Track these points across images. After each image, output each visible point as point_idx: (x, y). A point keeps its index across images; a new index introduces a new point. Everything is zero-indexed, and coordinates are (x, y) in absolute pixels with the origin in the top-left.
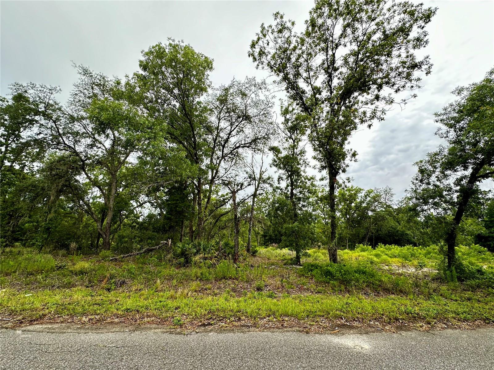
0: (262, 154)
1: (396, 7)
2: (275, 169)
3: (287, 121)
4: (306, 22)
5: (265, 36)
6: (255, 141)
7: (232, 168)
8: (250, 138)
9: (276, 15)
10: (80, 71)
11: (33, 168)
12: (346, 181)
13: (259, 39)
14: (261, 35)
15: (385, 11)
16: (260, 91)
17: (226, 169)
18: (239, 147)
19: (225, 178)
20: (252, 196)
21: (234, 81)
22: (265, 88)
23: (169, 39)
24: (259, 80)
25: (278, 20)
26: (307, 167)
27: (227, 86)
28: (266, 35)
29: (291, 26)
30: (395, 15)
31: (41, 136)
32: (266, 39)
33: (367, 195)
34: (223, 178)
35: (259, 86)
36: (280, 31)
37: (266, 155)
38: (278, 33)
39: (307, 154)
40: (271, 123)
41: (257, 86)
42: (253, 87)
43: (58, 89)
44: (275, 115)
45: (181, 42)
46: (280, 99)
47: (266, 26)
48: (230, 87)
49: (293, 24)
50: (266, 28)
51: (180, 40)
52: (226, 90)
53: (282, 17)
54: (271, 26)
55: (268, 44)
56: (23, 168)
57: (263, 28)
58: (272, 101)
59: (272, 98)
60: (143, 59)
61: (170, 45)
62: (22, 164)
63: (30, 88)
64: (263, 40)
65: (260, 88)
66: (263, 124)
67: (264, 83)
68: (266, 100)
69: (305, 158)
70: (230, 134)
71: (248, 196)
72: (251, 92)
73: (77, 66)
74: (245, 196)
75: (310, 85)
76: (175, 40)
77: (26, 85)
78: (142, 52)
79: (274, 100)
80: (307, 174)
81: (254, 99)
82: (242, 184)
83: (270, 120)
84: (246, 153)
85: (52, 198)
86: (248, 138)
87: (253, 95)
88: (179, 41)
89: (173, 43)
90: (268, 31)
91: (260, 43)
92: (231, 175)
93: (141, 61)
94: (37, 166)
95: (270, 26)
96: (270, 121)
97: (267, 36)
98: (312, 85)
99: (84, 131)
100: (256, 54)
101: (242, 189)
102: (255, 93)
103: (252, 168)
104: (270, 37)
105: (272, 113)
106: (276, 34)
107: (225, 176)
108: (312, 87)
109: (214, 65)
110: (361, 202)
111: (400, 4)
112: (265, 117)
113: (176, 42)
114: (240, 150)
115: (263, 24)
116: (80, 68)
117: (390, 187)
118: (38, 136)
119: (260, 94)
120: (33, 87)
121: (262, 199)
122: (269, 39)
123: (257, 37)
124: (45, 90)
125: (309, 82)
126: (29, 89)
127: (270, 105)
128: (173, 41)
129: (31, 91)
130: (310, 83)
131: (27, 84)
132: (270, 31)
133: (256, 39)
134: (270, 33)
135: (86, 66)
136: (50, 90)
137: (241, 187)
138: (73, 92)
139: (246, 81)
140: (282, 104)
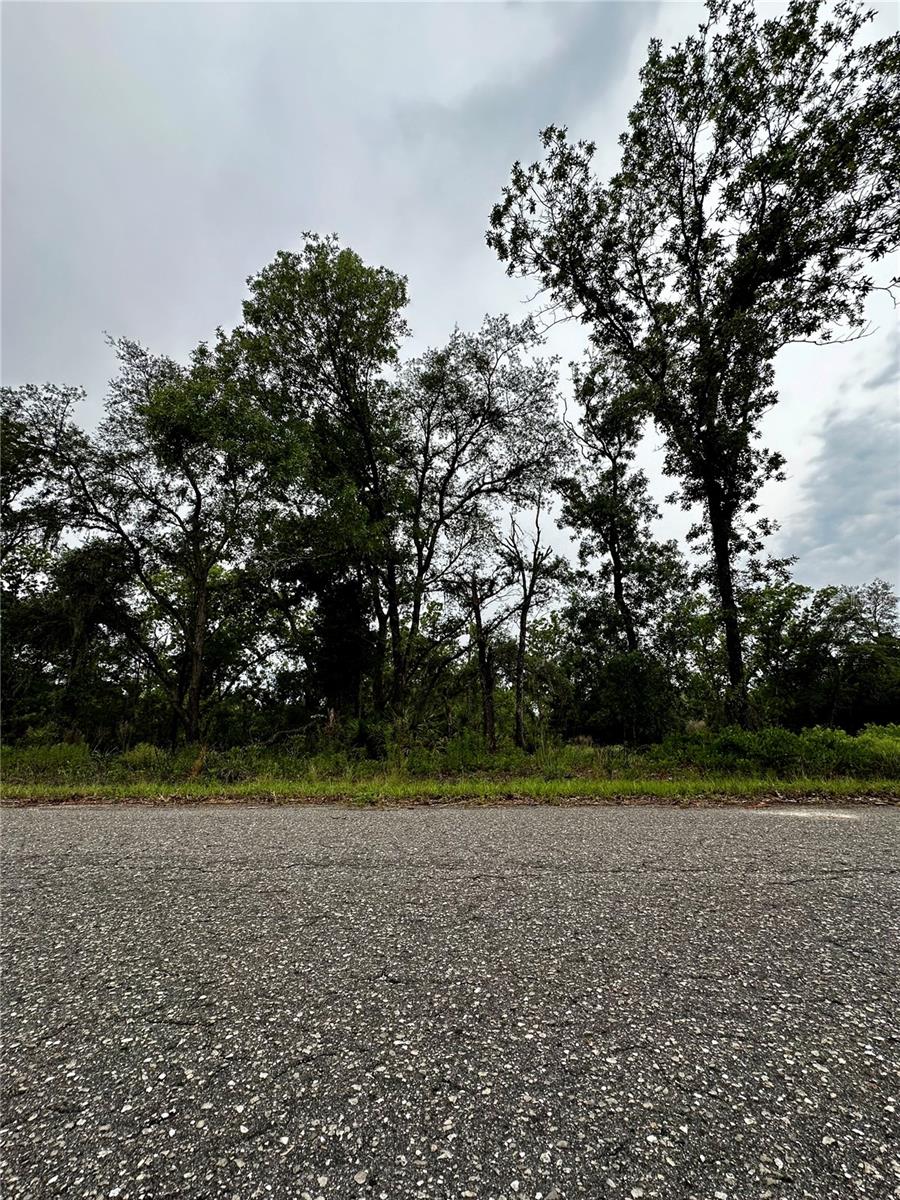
0: (535, 507)
1: (857, 59)
2: (570, 531)
3: (592, 412)
4: (624, 137)
5: (523, 191)
6: (517, 472)
7: (465, 551)
8: (504, 469)
9: (547, 135)
10: (122, 353)
11: (34, 586)
12: (759, 531)
13: (509, 201)
14: (514, 191)
15: (826, 79)
16: (521, 346)
17: (450, 554)
18: (479, 491)
19: (450, 576)
20: (518, 609)
21: (457, 335)
22: (533, 337)
23: (306, 236)
24: (516, 320)
25: (553, 145)
26: (653, 519)
27: (440, 350)
28: (526, 188)
29: (587, 157)
30: (855, 83)
31: (51, 497)
32: (528, 197)
33: (822, 601)
34: (445, 576)
35: (517, 335)
36: (560, 174)
37: (547, 508)
38: (556, 179)
39: (648, 486)
40: (554, 426)
41: (513, 335)
42: (504, 341)
43: (79, 392)
44: (560, 401)
45: (331, 240)
46: (572, 363)
47: (525, 168)
48: (449, 353)
49: (590, 149)
50: (527, 173)
51: (330, 236)
52: (441, 360)
53: (561, 136)
54: (536, 167)
55: (533, 210)
56: (15, 587)
57: (519, 175)
58: (550, 369)
59: (552, 362)
60: (251, 296)
61: (309, 248)
62: (12, 578)
63: (26, 396)
64: (519, 199)
65: (522, 340)
66: (534, 432)
67: (529, 324)
68: (536, 370)
69: (646, 495)
70: (455, 459)
71: (507, 610)
72: (500, 353)
73: (116, 341)
74: (501, 610)
75: (644, 304)
76: (320, 235)
77: (18, 390)
78: (248, 281)
79: (555, 367)
80: (653, 540)
81: (508, 369)
82: (493, 583)
83: (551, 417)
84: (498, 510)
85: (76, 630)
86: (500, 467)
87: (505, 360)
88: (328, 238)
89: (314, 244)
90: (531, 179)
91: (514, 209)
92: (465, 566)
93: (246, 304)
94: (43, 583)
95: (534, 166)
96: (550, 420)
97: (529, 190)
98: (648, 303)
99: (135, 487)
100: (507, 238)
101: (492, 594)
102: (510, 352)
103: (513, 549)
104: (537, 191)
105: (553, 397)
106: (550, 184)
107: (450, 570)
108: (649, 306)
109: (410, 291)
110: (807, 623)
111: (868, 50)
112: (539, 409)
113: (322, 240)
114: (483, 502)
115: (517, 163)
116: (122, 346)
117: (885, 580)
118: (45, 499)
119: (521, 354)
120: (32, 391)
121: (543, 632)
122: (535, 198)
123: (506, 196)
124: (55, 396)
125: (642, 296)
126: (24, 398)
127: (548, 381)
128: (316, 238)
129: (28, 403)
130: (645, 299)
131: (21, 387)
132: (536, 178)
133: (502, 203)
134: (534, 183)
135: (131, 340)
136: (64, 395)
137: (490, 589)
138: (109, 398)
139: (487, 327)
140: (576, 374)
